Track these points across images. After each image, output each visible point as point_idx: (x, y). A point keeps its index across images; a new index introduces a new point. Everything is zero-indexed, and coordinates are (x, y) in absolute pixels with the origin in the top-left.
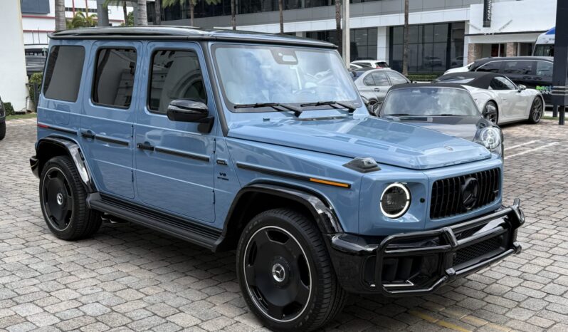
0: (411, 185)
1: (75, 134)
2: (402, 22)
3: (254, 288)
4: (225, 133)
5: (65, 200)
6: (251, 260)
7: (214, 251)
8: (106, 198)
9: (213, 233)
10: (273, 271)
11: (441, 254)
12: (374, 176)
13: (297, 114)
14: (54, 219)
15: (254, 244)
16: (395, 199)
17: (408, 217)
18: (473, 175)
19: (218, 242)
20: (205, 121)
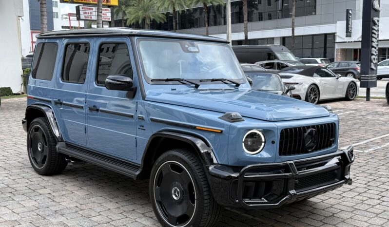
0: (266, 131)
1: (50, 102)
2: (290, 34)
3: (160, 203)
4: (144, 98)
5: (43, 148)
6: (159, 183)
7: (135, 179)
8: (69, 145)
9: (134, 167)
10: (173, 192)
11: (287, 179)
12: (239, 125)
13: (197, 86)
14: (35, 160)
15: (161, 173)
16: (254, 141)
17: (264, 154)
18: (313, 127)
19: (138, 173)
20: (131, 90)
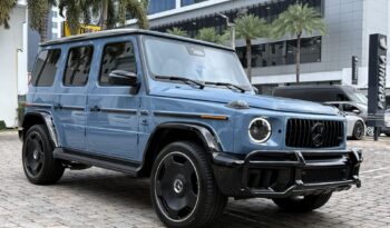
0: (271, 119)
1: (49, 107)
3: (161, 198)
4: (148, 94)
5: (39, 155)
6: (160, 177)
8: (66, 150)
9: (136, 165)
10: (175, 185)
12: (245, 112)
13: (202, 87)
14: (30, 169)
15: (163, 165)
16: (259, 130)
17: (271, 143)
18: (320, 121)
19: (138, 169)
20: (135, 85)
